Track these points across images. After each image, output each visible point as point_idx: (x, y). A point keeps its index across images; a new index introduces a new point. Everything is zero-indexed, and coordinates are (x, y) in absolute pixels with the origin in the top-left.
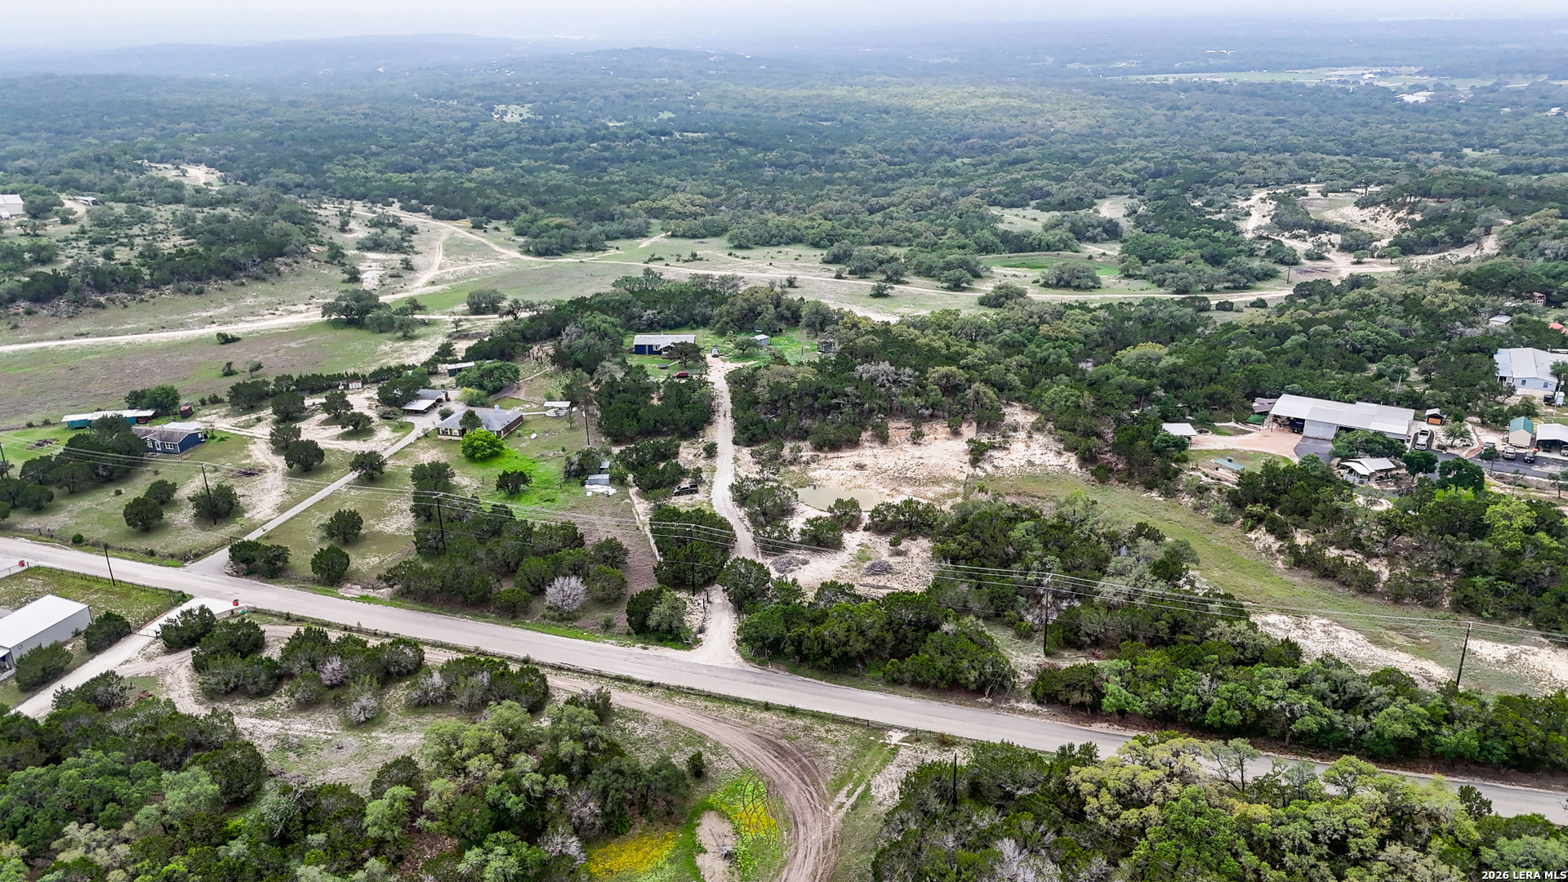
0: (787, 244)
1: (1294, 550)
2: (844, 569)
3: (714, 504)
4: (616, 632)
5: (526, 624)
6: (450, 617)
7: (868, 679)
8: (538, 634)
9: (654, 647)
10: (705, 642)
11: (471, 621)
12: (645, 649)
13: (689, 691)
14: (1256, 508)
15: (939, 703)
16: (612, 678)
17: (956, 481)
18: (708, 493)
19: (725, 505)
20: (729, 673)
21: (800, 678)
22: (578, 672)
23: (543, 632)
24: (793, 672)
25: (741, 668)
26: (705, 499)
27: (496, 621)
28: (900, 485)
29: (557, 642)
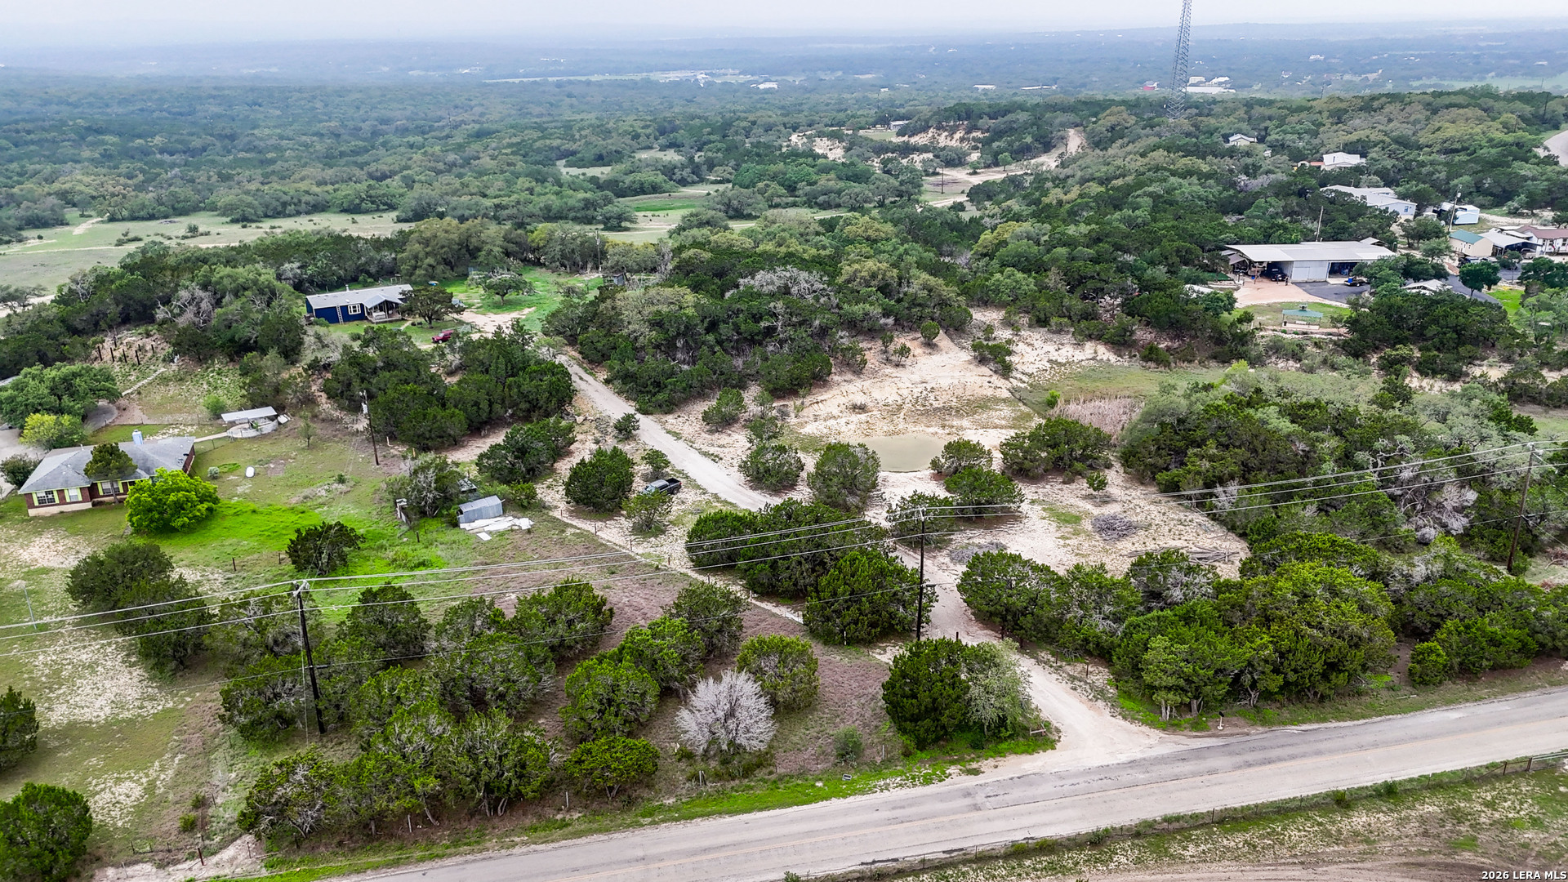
0: (308, 212)
2: (1068, 542)
3: (729, 500)
4: (878, 760)
5: (670, 808)
6: (479, 856)
7: (1385, 694)
8: (728, 819)
9: (986, 765)
10: (1055, 724)
11: (542, 847)
12: (976, 772)
13: (1176, 825)
14: (1403, 350)
15: (1533, 693)
16: (1007, 857)
17: (1004, 401)
18: (699, 487)
19: (750, 497)
20: (1180, 764)
21: (1294, 729)
22: (923, 870)
23: (731, 813)
24: (1265, 722)
25: (1185, 748)
26: (706, 497)
27: (595, 826)
28: (945, 420)
29: (792, 821)
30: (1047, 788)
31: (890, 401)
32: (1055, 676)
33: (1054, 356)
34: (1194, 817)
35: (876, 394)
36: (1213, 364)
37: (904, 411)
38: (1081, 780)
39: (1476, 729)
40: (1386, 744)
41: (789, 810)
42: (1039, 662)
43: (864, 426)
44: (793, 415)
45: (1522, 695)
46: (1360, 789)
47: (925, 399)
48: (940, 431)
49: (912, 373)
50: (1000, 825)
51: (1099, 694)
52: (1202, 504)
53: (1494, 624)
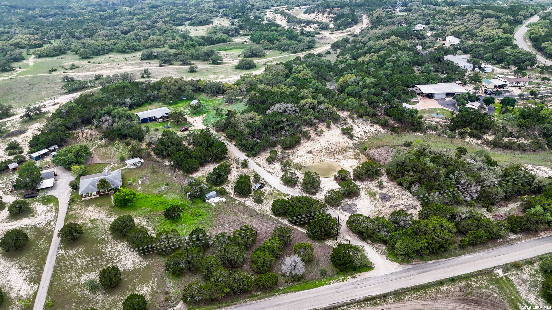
0: (107, 53)
1: (487, 143)
2: (373, 202)
3: (279, 190)
4: (331, 275)
5: (282, 290)
6: (239, 305)
7: (453, 250)
8: (297, 293)
9: (357, 275)
10: (373, 262)
11: (253, 302)
12: (355, 277)
13: (403, 291)
14: (465, 130)
15: (489, 249)
16: (364, 301)
17: (351, 148)
18: (269, 185)
19: (284, 188)
20: (404, 273)
21: (431, 262)
22: (345, 305)
23: (297, 291)
24: (424, 260)
25: (404, 268)
26: (272, 188)
27: (265, 296)
28: (335, 156)
29: (312, 293)
30: (372, 282)
31: (318, 149)
32: (372, 248)
33: (365, 130)
34: (407, 288)
35: (314, 147)
36: (411, 132)
37: (323, 153)
38: (380, 279)
39: (475, 260)
40: (453, 266)
41: (311, 290)
42: (368, 243)
43: (312, 159)
44: (291, 155)
45: (487, 250)
46: (446, 279)
47: (329, 148)
48: (334, 160)
49: (324, 138)
50: (361, 292)
51: (383, 253)
52: (408, 189)
53: (481, 232)
